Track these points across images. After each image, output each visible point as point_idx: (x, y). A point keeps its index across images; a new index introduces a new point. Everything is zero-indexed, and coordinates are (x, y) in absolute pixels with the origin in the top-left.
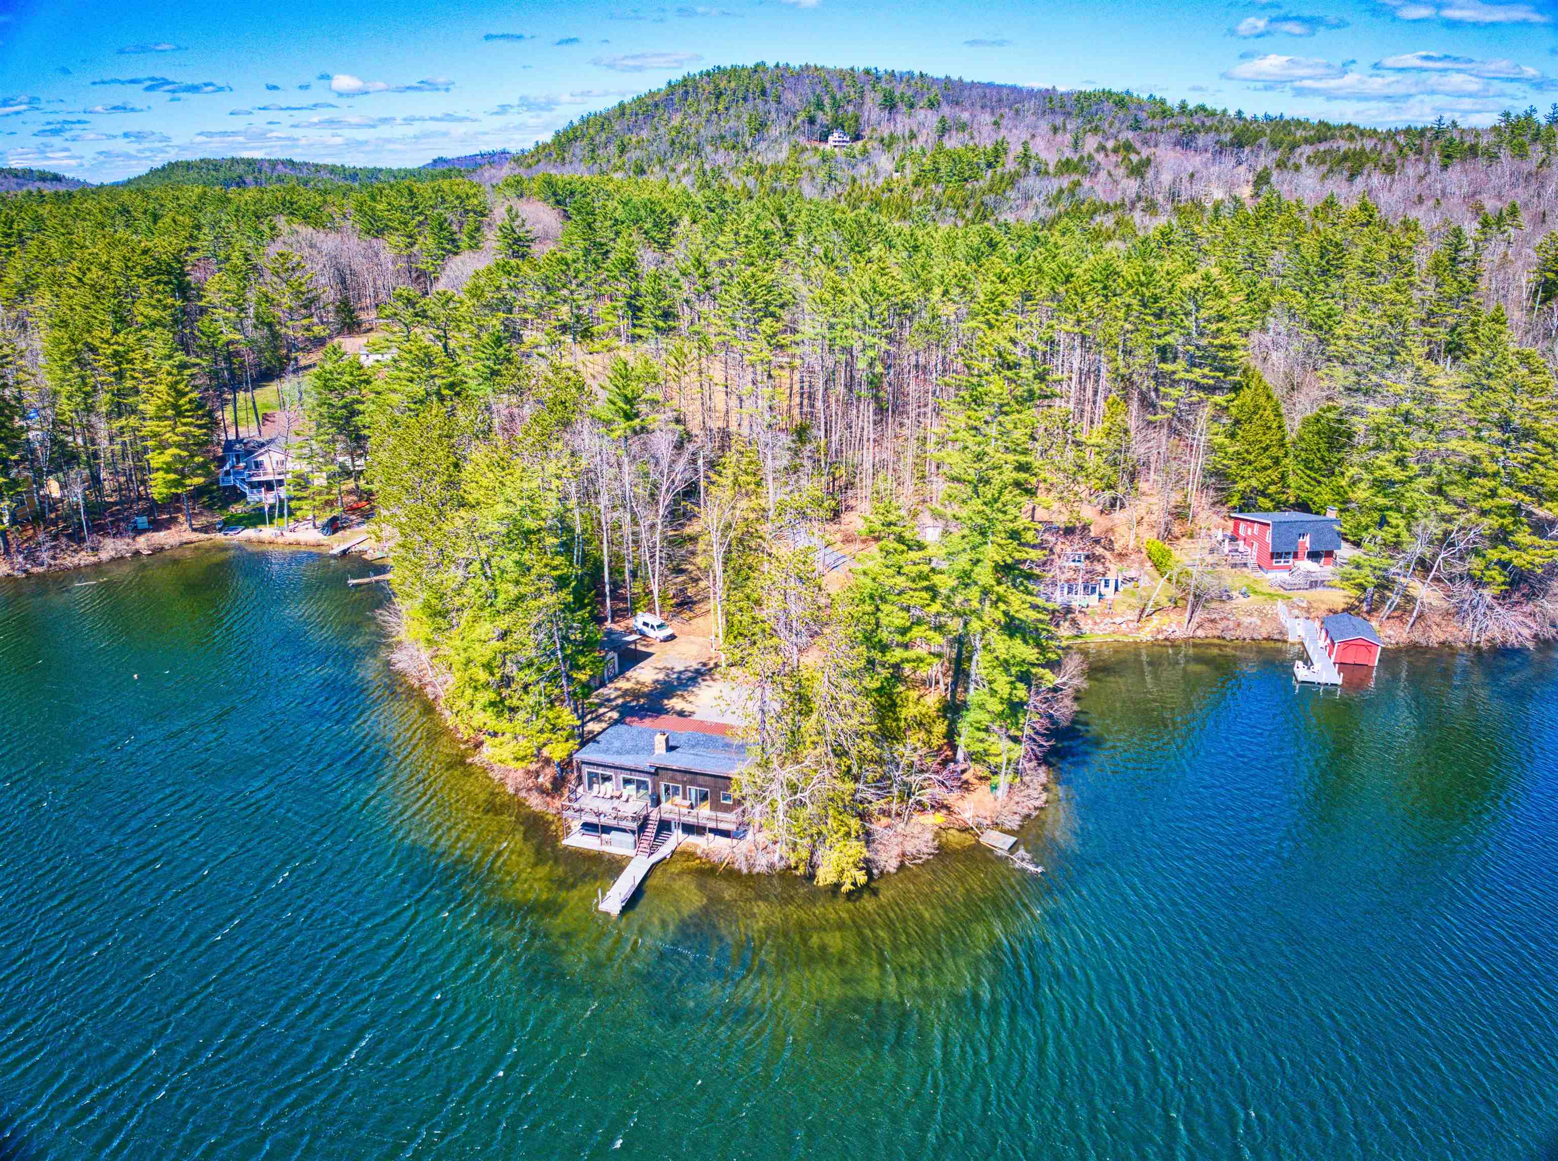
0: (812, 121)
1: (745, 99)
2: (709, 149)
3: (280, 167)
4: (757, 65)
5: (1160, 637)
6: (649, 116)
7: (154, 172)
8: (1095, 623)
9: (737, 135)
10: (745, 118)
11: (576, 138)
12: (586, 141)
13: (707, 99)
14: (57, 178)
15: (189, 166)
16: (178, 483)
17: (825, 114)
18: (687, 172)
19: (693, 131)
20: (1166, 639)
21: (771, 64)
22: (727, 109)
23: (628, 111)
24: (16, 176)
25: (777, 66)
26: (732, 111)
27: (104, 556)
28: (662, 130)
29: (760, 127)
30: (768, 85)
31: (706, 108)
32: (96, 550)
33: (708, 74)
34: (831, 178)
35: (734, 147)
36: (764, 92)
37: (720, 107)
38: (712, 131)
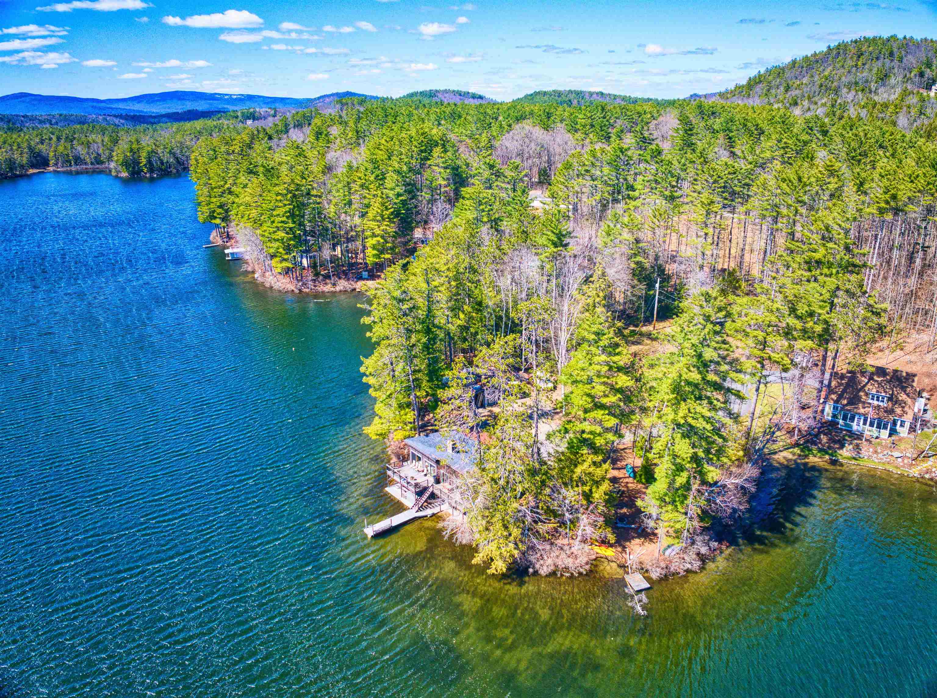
0: (921, 75)
1: (877, 59)
2: (845, 90)
3: (595, 96)
4: (892, 37)
5: (927, 476)
6: (810, 67)
7: (526, 97)
8: (876, 452)
9: (867, 81)
10: (875, 70)
11: (760, 82)
12: (765, 84)
13: (852, 58)
14: (481, 97)
15: (545, 93)
16: (378, 256)
17: (932, 71)
18: (824, 105)
19: (836, 78)
20: (931, 479)
21: (900, 36)
22: (864, 64)
23: (797, 65)
24: (460, 95)
25: (905, 38)
26: (866, 66)
27: (338, 289)
28: (816, 78)
29: (883, 78)
30: (895, 50)
31: (850, 63)
32: (334, 285)
33: (856, 42)
34: (921, 113)
35: (863, 90)
36: (891, 54)
37: (860, 63)
38: (851, 78)
